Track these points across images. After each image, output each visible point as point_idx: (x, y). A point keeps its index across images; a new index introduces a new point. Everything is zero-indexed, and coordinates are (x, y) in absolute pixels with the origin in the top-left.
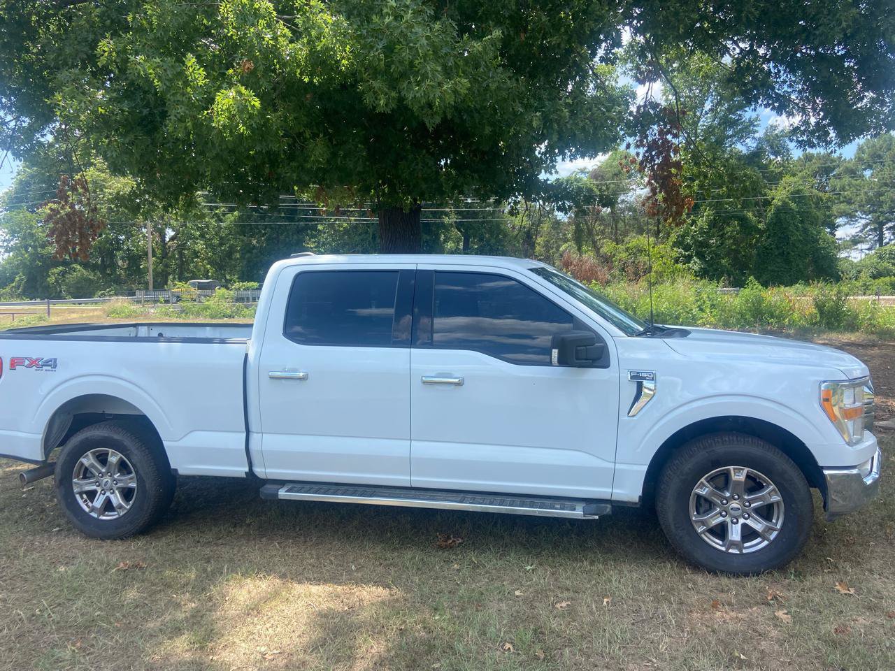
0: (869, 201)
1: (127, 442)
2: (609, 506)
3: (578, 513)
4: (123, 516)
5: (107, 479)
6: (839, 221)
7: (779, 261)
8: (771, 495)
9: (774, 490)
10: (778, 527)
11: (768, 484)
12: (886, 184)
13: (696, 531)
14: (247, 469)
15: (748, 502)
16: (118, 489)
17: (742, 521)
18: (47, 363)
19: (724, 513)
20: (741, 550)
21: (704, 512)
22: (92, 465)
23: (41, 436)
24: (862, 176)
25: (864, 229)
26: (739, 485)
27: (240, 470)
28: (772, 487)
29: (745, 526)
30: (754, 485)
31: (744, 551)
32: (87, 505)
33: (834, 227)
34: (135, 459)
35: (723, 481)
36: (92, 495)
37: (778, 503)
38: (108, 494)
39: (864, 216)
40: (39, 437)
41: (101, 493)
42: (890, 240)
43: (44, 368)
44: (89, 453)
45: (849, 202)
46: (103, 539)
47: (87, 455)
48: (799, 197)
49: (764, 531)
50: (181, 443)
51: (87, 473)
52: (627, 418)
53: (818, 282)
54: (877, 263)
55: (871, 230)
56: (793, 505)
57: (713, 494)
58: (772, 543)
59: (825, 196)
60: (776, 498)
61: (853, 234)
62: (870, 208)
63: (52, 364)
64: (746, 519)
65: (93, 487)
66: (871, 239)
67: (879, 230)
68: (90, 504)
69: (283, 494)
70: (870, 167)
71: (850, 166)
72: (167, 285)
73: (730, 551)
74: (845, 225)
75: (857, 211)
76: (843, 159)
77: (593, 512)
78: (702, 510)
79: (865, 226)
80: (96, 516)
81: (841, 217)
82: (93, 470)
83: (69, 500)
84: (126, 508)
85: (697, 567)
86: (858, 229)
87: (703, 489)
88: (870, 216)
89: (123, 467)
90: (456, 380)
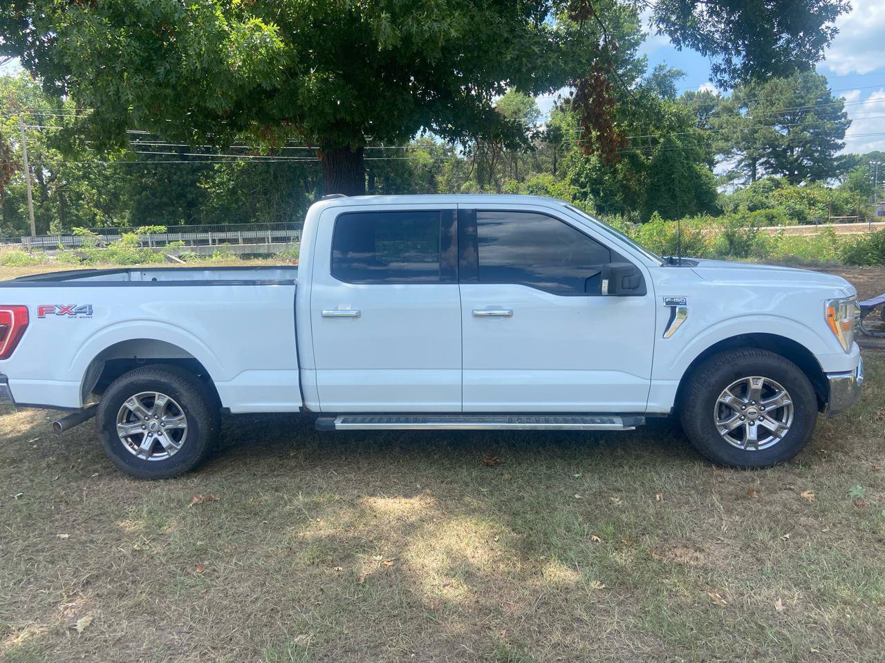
0: (744, 139)
1: (176, 385)
2: (643, 418)
3: (618, 425)
4: (173, 456)
5: (152, 422)
6: (717, 157)
7: (666, 196)
8: (783, 398)
9: (786, 395)
10: (789, 425)
11: (780, 390)
12: (760, 122)
13: (719, 434)
14: (301, 405)
15: (764, 406)
16: (166, 430)
17: (757, 423)
18: (81, 310)
19: (743, 417)
20: (757, 448)
21: (726, 418)
22: (138, 409)
23: (80, 383)
24: (738, 114)
25: (739, 165)
26: (756, 392)
27: (293, 405)
28: (784, 392)
29: (760, 427)
30: (768, 392)
31: (760, 448)
32: (133, 448)
33: (712, 163)
34: (185, 400)
35: (743, 389)
36: (137, 439)
37: (788, 406)
38: (156, 436)
39: (739, 153)
40: (78, 384)
41: (148, 435)
42: (763, 175)
43: (78, 315)
44: (133, 397)
45: (727, 140)
46: (155, 479)
47: (132, 399)
48: (684, 135)
49: (777, 430)
50: (233, 383)
51: (131, 417)
52: (662, 339)
53: (702, 216)
54: (753, 197)
55: (746, 165)
56: (802, 407)
57: (734, 401)
58: (783, 439)
59: (706, 134)
60: (787, 402)
61: (730, 170)
62: (745, 144)
63: (87, 311)
64: (761, 421)
65: (140, 431)
66: (745, 174)
67: (752, 166)
68: (136, 447)
69: (339, 425)
70: (745, 105)
71: (729, 104)
72: (49, 230)
73: (748, 449)
74: (722, 161)
75: (733, 148)
76: (721, 97)
77: (632, 424)
78: (723, 417)
79: (740, 162)
80: (144, 458)
81: (718, 153)
82: (139, 414)
83: (115, 445)
84: (176, 448)
85: (721, 464)
86: (734, 166)
87: (727, 398)
88: (745, 152)
89: (170, 409)
90: (506, 312)
